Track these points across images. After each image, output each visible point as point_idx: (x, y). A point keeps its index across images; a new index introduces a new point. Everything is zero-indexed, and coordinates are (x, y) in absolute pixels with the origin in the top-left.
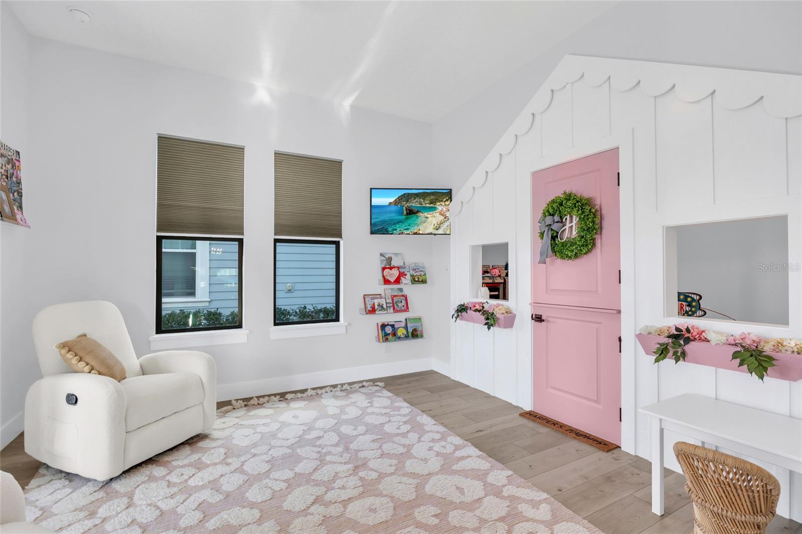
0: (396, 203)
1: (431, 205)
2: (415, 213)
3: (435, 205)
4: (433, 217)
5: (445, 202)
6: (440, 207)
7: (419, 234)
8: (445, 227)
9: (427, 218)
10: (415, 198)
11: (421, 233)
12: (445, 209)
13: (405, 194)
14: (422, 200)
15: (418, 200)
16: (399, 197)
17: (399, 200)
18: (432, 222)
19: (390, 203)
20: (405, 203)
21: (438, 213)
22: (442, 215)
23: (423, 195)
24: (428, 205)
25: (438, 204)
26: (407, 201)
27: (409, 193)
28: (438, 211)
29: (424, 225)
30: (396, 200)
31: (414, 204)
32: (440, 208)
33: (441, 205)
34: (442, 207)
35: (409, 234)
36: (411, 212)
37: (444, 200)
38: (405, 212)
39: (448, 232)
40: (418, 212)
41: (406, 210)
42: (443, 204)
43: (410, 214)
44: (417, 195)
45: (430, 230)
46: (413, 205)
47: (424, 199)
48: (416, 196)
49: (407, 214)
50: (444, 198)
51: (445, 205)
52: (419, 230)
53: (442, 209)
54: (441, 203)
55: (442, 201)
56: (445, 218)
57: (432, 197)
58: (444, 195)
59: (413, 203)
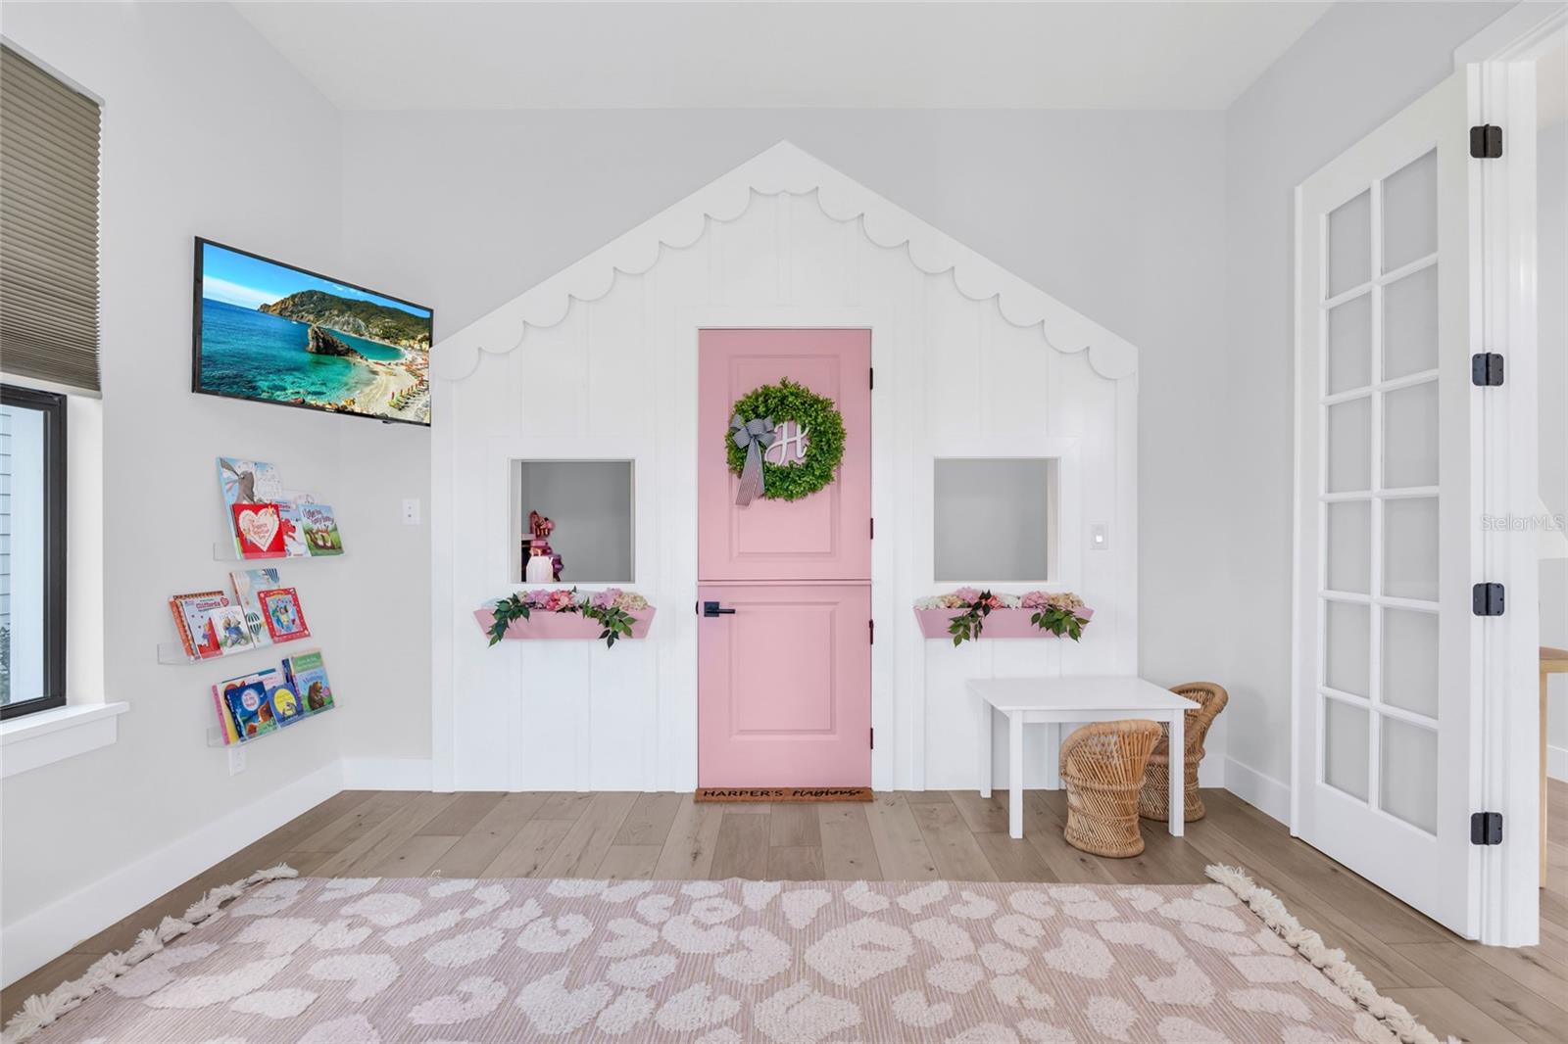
0: (285, 309)
1: (386, 342)
2: (340, 354)
3: (396, 343)
4: (391, 374)
5: (421, 341)
6: (409, 350)
7: (352, 413)
8: (420, 406)
9: (375, 373)
10: (341, 313)
11: (357, 410)
12: (420, 361)
13: (311, 294)
14: (363, 324)
15: (351, 320)
16: (293, 297)
17: (294, 305)
18: (386, 388)
19: (265, 307)
20: (311, 317)
21: (404, 367)
22: (413, 373)
23: (366, 311)
24: (376, 340)
25: (404, 342)
26: (319, 315)
27: (324, 294)
28: (404, 361)
29: (367, 390)
30: (283, 302)
31: (340, 327)
32: (409, 356)
33: (413, 348)
34: (414, 353)
35: (323, 409)
36: (328, 348)
37: (420, 337)
38: (312, 345)
39: (427, 421)
40: (348, 351)
41: (316, 337)
42: (417, 346)
43: (327, 353)
44: (348, 305)
45: (381, 407)
46: (337, 329)
47: (367, 321)
48: (344, 308)
49: (318, 351)
50: (419, 333)
51: (421, 350)
52: (353, 402)
53: (414, 360)
54: (412, 342)
55: (413, 338)
56: (421, 382)
57: (389, 322)
58: (418, 324)
59: (336, 323)
